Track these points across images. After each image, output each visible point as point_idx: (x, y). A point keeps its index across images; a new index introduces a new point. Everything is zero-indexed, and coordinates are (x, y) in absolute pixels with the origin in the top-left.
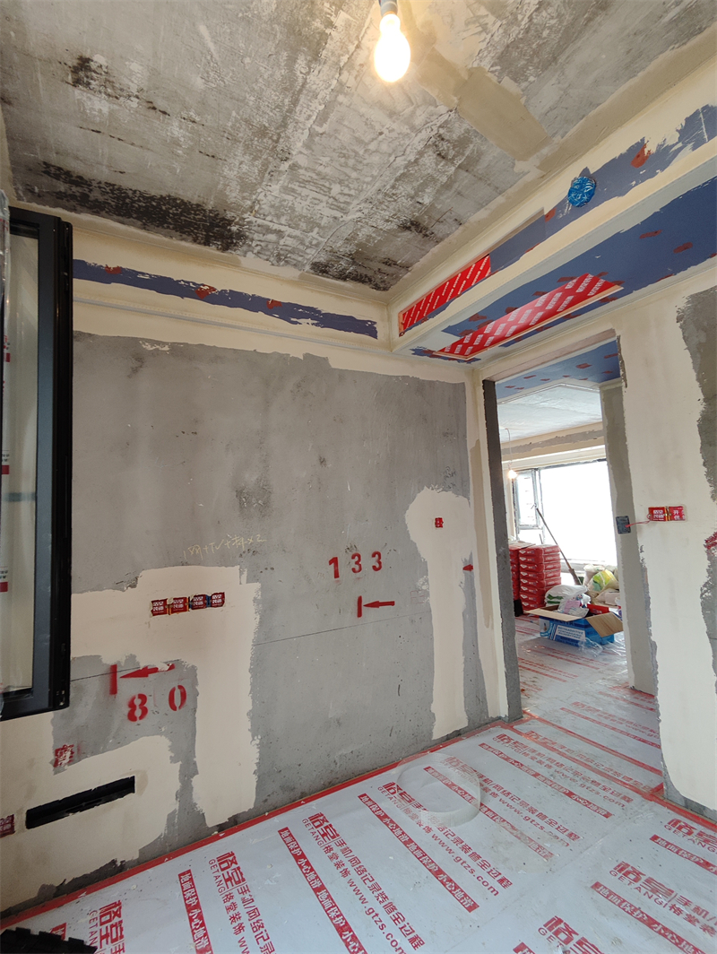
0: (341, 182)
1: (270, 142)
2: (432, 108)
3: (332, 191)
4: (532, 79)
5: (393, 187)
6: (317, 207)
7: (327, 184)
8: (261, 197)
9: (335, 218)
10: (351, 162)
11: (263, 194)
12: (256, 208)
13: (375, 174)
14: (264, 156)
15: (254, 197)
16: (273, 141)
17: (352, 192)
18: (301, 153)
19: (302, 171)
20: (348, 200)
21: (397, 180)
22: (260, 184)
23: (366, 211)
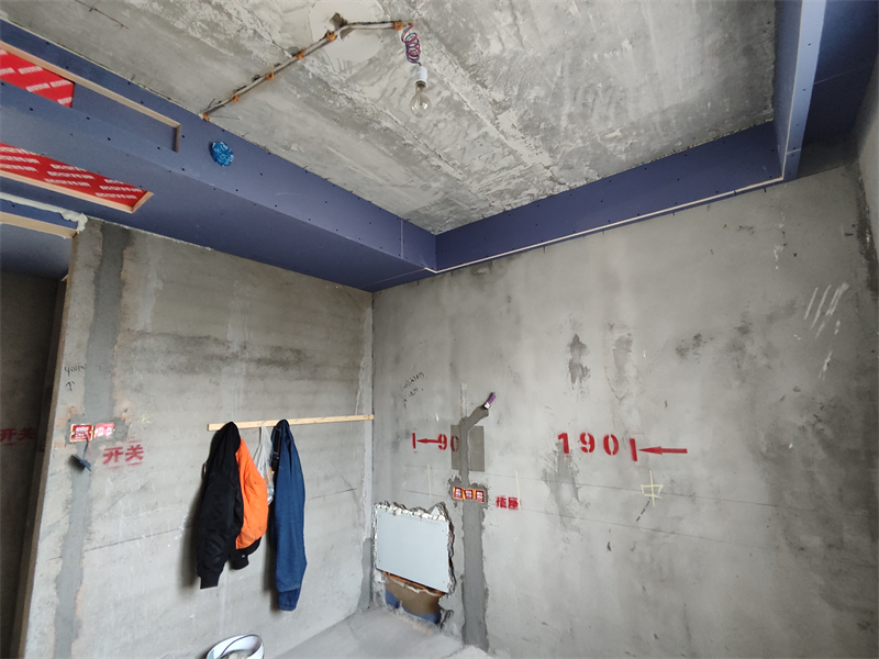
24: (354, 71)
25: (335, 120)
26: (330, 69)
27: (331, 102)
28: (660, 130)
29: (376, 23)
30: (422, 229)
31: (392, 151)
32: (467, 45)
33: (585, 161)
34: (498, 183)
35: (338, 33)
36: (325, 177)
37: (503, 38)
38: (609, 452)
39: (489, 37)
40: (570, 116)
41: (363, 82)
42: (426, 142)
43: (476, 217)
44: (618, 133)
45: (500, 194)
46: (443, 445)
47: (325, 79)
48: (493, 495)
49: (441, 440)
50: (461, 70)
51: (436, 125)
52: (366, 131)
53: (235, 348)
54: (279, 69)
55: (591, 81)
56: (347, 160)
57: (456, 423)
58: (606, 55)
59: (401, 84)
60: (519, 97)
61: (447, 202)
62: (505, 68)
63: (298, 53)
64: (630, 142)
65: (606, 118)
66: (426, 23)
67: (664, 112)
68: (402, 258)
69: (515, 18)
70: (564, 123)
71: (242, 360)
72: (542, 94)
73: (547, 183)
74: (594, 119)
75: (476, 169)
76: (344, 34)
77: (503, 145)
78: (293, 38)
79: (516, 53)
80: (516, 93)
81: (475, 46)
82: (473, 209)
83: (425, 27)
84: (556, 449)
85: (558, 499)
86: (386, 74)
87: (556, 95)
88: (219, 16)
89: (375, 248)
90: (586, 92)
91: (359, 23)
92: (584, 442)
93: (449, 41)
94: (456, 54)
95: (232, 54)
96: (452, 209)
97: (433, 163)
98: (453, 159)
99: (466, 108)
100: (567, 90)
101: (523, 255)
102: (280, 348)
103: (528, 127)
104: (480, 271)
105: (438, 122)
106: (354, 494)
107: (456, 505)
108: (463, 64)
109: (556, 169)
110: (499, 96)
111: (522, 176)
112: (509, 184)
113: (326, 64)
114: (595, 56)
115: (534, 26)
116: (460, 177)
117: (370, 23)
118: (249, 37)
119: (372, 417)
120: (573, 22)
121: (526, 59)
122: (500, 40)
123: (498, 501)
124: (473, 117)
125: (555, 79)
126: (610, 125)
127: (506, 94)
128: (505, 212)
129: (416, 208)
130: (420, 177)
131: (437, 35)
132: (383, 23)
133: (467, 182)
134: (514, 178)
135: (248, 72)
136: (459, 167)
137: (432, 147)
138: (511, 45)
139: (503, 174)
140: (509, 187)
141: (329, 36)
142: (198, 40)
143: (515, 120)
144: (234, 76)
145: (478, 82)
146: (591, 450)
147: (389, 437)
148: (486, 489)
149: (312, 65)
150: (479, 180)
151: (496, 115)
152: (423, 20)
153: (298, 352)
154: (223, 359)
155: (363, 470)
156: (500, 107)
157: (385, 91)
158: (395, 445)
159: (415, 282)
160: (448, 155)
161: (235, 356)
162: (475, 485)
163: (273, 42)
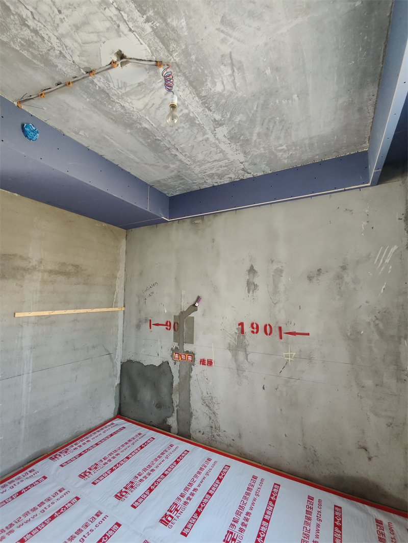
2: (78, 53)
4: (88, 100)
24: (128, 89)
25: (112, 119)
26: (112, 85)
27: (109, 106)
28: (308, 148)
29: (145, 60)
30: (161, 192)
31: (148, 143)
32: (203, 83)
33: (264, 161)
34: (211, 169)
35: (119, 63)
36: (100, 154)
37: (225, 82)
38: (266, 334)
39: (216, 80)
40: (259, 134)
41: (133, 97)
42: (169, 139)
43: (196, 188)
44: (284, 147)
45: (212, 176)
46: (168, 328)
47: (107, 91)
48: (198, 358)
49: (167, 324)
50: (197, 98)
51: (177, 130)
52: (131, 128)
53: (34, 263)
54: (76, 80)
55: (273, 116)
56: (117, 145)
57: (177, 314)
58: (283, 101)
59: (158, 102)
60: (230, 119)
61: (178, 177)
62: (224, 101)
63: (90, 72)
64: (290, 153)
65: (279, 138)
66: (178, 65)
67: (311, 138)
68: (148, 210)
69: (233, 71)
70: (254, 138)
71: (39, 271)
72: (244, 119)
73: (241, 172)
74: (272, 138)
75: (199, 159)
76: (122, 64)
77: (217, 147)
78: (88, 61)
79: (231, 93)
80: (228, 117)
81: (207, 85)
82: (194, 183)
83: (177, 68)
84: (236, 331)
85: (236, 360)
86: (149, 94)
87: (252, 121)
88: (35, 37)
89: (131, 203)
90: (269, 121)
91: (134, 59)
92: (253, 328)
93: (191, 79)
94: (194, 88)
95: (42, 65)
96: (181, 181)
97: (173, 153)
98: (185, 152)
99: (197, 122)
100: (259, 119)
101: (223, 214)
102: (65, 263)
103: (233, 138)
104: (196, 222)
105: (179, 128)
106: (111, 357)
107: (175, 364)
108: (198, 95)
109: (246, 164)
110: (218, 117)
111: (226, 166)
112: (218, 170)
113: (110, 82)
114: (277, 101)
115: (244, 78)
116: (188, 163)
117: (141, 60)
118: (56, 55)
119: (123, 309)
120: (267, 79)
121: (237, 98)
122: (223, 83)
123: (201, 361)
124: (200, 127)
125: (252, 112)
126: (281, 142)
127: (222, 117)
128: (214, 186)
129: (158, 179)
130: (163, 160)
131: (184, 74)
132: (150, 61)
133: (193, 167)
134: (221, 167)
135: (53, 79)
136: (188, 157)
137: (173, 143)
138: (229, 87)
139: (215, 164)
140: (218, 172)
141: (112, 64)
142: (17, 51)
143: (226, 133)
144: (42, 80)
145: (207, 107)
146: (257, 332)
147: (134, 321)
148: (194, 354)
149: (99, 81)
150: (200, 166)
151: (215, 128)
152: (176, 63)
153: (77, 266)
154: (26, 270)
155: (117, 341)
156: (218, 124)
157: (147, 104)
158: (138, 327)
159: (155, 226)
160: (182, 149)
161: (34, 268)
162: (187, 352)
163: (73, 62)
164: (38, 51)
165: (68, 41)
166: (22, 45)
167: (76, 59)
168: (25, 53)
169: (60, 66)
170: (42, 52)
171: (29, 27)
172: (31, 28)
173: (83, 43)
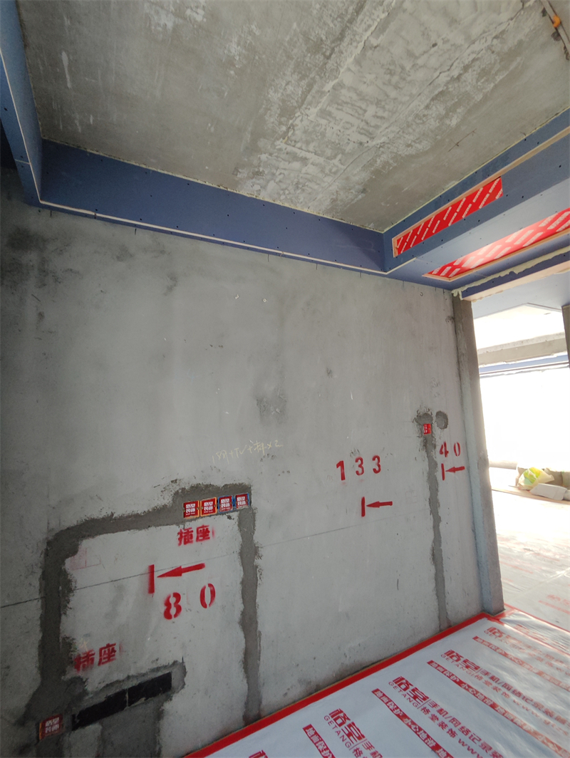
0: (378, 103)
1: (322, 58)
2: (494, 15)
3: (367, 114)
5: (427, 107)
6: (348, 132)
7: (364, 106)
8: (297, 122)
9: (361, 144)
10: (395, 79)
11: (300, 118)
12: (290, 134)
13: (414, 92)
14: (312, 76)
15: (291, 122)
16: (325, 56)
17: (386, 114)
18: (349, 69)
19: (344, 91)
20: (379, 124)
21: (433, 99)
22: (300, 107)
23: (391, 136)
88: (475, 68)
118: (501, 43)
135: (544, 45)
142: (495, 86)
144: (546, 59)
163: (512, 19)
164: (495, 63)
165: (476, 31)
166: (487, 80)
167: (504, 16)
168: (499, 78)
169: (521, 36)
170: (496, 60)
171: (460, 75)
172: (462, 72)
173: (476, 10)
